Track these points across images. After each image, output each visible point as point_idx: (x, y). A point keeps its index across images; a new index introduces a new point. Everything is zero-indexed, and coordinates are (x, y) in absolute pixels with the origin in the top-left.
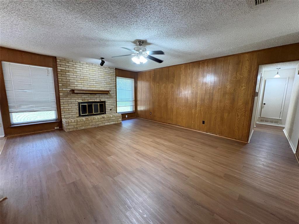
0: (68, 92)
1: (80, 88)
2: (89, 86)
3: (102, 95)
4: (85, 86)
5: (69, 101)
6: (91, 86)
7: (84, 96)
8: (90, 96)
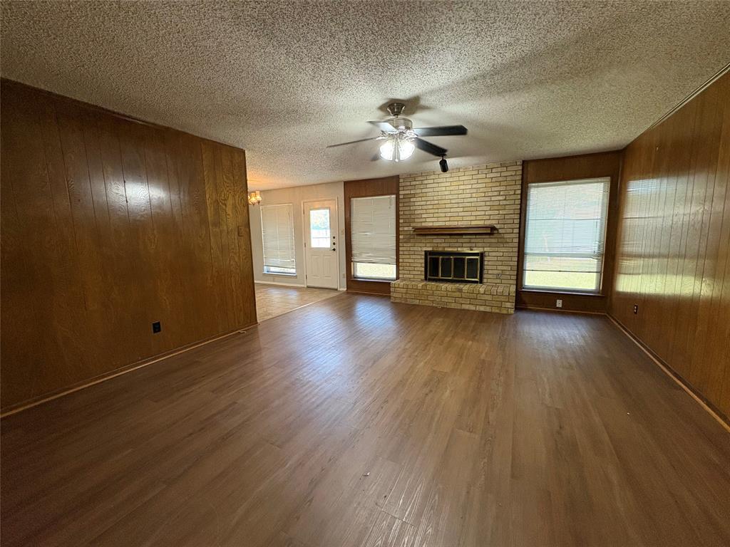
0: (412, 232)
1: (431, 224)
2: (448, 219)
3: (477, 237)
4: (440, 219)
5: (412, 249)
6: (452, 219)
7: (437, 240)
8: (448, 239)
